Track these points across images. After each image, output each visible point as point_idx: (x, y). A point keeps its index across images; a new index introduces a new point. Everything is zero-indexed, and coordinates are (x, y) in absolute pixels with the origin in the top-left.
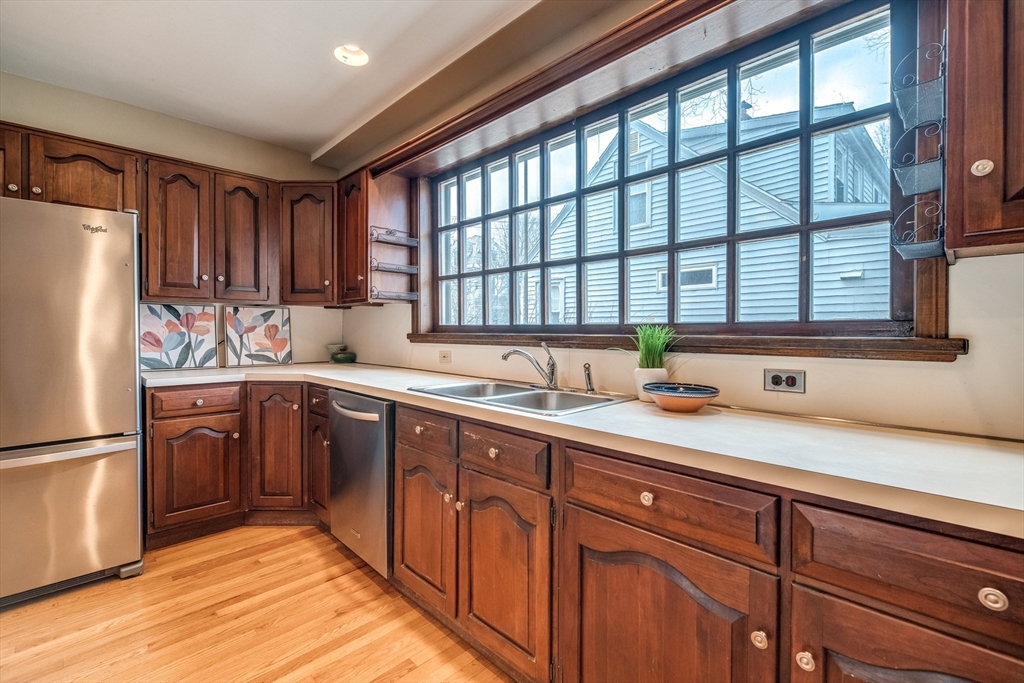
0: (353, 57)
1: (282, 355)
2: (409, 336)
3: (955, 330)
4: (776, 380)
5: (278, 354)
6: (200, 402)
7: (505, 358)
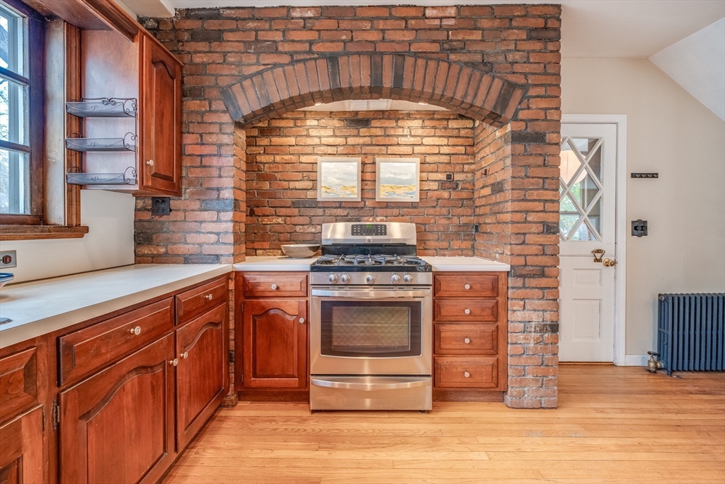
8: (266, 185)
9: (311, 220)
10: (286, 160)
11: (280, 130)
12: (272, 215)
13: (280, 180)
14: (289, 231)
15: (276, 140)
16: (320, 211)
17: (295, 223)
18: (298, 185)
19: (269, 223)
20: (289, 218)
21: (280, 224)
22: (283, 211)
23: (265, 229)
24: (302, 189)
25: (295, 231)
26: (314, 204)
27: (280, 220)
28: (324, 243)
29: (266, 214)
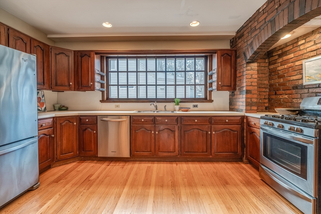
0: (107, 25)
1: (43, 108)
2: (100, 101)
3: (212, 99)
4: (194, 106)
5: (42, 108)
6: (44, 125)
7: (151, 105)
8: (282, 80)
9: (301, 96)
10: (289, 66)
11: (286, 52)
12: (283, 94)
13: (287, 77)
14: (290, 102)
15: (285, 58)
16: (306, 91)
17: (293, 97)
18: (294, 78)
19: (282, 98)
20: (290, 95)
21: (286, 98)
22: (288, 92)
23: (280, 101)
24: (297, 80)
25: (293, 102)
26: (302, 87)
27: (286, 96)
28: (301, 108)
29: (281, 94)
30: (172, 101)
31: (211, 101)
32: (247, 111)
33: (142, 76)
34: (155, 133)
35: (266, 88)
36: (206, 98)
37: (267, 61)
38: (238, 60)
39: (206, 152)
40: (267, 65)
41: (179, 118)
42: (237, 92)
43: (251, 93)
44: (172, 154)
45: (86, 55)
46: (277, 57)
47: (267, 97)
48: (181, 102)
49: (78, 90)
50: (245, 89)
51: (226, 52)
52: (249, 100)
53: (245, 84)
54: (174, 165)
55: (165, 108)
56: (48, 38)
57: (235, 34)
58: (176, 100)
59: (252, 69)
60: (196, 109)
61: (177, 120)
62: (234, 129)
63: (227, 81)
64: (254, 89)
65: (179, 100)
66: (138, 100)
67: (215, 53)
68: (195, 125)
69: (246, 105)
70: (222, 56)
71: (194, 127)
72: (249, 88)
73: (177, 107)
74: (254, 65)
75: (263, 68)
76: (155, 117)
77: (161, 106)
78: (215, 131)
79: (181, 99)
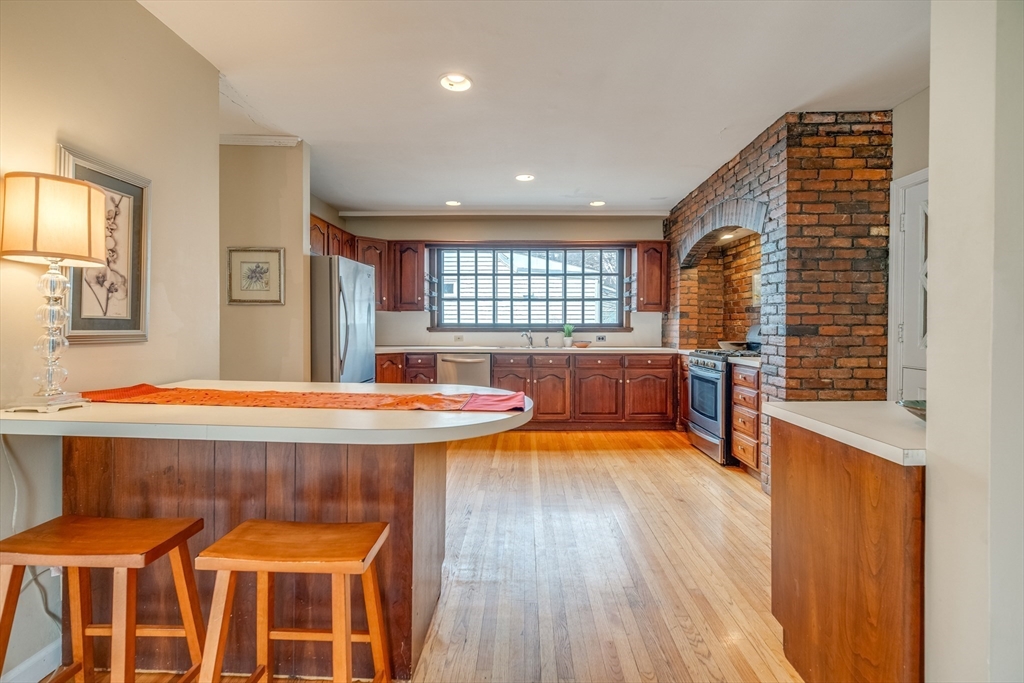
0: (453, 203)
2: (430, 329)
3: (631, 327)
4: (599, 338)
7: (521, 336)
8: (736, 297)
10: (743, 276)
11: (740, 253)
13: (741, 292)
15: (739, 262)
16: (756, 316)
18: (746, 295)
19: (736, 325)
20: (744, 321)
21: (740, 325)
22: (742, 316)
23: (734, 330)
24: (748, 298)
26: (753, 310)
27: (740, 323)
28: (747, 341)
29: (735, 318)
30: (558, 329)
31: (630, 329)
32: (682, 346)
33: (503, 283)
34: (532, 382)
35: (719, 308)
36: (621, 325)
37: (720, 262)
38: (673, 259)
39: (616, 413)
40: (721, 269)
41: (571, 359)
42: (670, 315)
43: (688, 317)
44: (560, 417)
45: (408, 249)
46: (731, 259)
47: (720, 323)
48: (574, 331)
49: (395, 309)
50: (678, 310)
51: (652, 246)
52: (685, 328)
53: (678, 303)
54: (564, 434)
55: (547, 342)
56: (341, 217)
57: (668, 214)
58: (565, 327)
59: (689, 279)
60: (601, 343)
61: (568, 360)
62: (661, 375)
63: (655, 296)
64: (693, 311)
65: (572, 328)
66: (495, 328)
67: (635, 246)
68: (598, 369)
69: (681, 337)
70: (646, 252)
71: (597, 372)
72: (685, 309)
73: (568, 340)
74: (694, 273)
75: (714, 274)
76: (531, 355)
77: (539, 337)
78: (630, 379)
79: (575, 325)
